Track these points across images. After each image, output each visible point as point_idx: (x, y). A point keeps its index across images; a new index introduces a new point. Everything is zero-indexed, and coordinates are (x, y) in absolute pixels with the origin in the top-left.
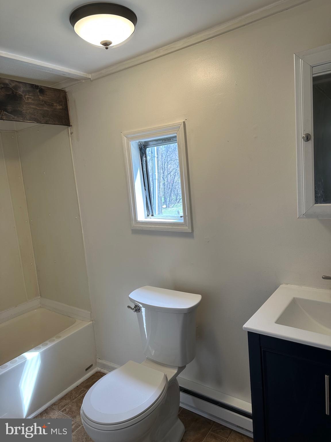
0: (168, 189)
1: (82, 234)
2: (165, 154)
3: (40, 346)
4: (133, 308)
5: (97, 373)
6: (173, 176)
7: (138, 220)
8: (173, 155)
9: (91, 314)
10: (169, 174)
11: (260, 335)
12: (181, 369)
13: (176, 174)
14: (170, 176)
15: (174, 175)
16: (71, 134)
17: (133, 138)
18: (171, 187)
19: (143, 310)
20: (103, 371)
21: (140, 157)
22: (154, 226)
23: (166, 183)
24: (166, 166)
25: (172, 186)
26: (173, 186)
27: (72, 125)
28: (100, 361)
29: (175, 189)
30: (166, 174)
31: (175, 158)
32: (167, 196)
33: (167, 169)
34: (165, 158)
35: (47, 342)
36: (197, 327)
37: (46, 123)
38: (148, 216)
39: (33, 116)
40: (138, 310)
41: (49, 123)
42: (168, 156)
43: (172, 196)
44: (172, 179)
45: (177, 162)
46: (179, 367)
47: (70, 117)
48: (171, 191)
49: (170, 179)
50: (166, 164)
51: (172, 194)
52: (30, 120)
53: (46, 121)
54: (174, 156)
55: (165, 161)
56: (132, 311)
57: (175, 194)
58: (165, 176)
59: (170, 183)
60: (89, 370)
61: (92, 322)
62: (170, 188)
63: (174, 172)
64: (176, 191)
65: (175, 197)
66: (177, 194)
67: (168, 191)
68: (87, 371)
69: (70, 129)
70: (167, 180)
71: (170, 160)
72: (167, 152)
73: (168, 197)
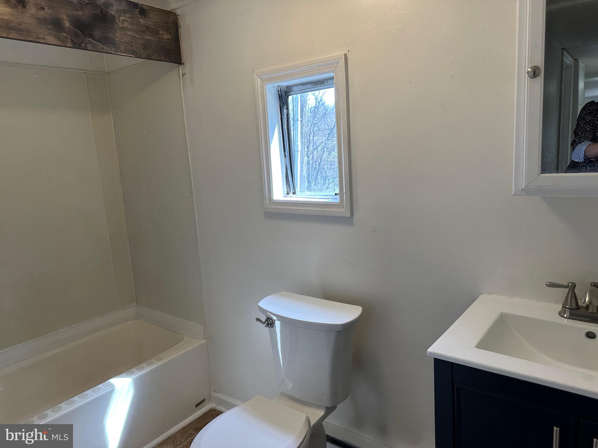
0: (313, 169)
1: (195, 217)
2: (311, 123)
3: (134, 370)
4: (264, 321)
5: (211, 410)
6: (320, 151)
7: (274, 199)
8: (322, 123)
9: (204, 329)
10: (315, 149)
11: (452, 363)
12: (329, 410)
13: (325, 149)
14: (316, 152)
15: (322, 150)
16: (183, 75)
17: (270, 80)
18: (317, 166)
19: (278, 324)
20: (219, 408)
21: (279, 109)
22: (297, 208)
23: (311, 161)
24: (311, 138)
25: (319, 165)
26: (321, 166)
27: (185, 63)
28: (216, 395)
29: (323, 170)
30: (311, 149)
31: (325, 128)
32: (312, 179)
33: (313, 142)
34: (311, 127)
35: (144, 365)
36: (354, 353)
37: (148, 58)
38: (288, 194)
39: (130, 47)
40: (271, 325)
41: (153, 58)
42: (314, 124)
43: (318, 180)
44: (319, 156)
45: (327, 133)
46: (327, 407)
47: (181, 51)
48: (318, 173)
49: (316, 156)
50: (311, 135)
51: (319, 177)
52: (125, 52)
53: (148, 56)
54: (322, 125)
55: (310, 132)
56: (263, 326)
57: (323, 176)
58: (310, 151)
59: (316, 161)
60: (200, 406)
61: (206, 340)
62: (315, 168)
63: (322, 147)
64: (324, 172)
65: (322, 180)
66: (326, 176)
67: (313, 173)
68: (197, 408)
69: (182, 68)
70: (313, 157)
71: (318, 130)
72: (314, 119)
73: (313, 181)
